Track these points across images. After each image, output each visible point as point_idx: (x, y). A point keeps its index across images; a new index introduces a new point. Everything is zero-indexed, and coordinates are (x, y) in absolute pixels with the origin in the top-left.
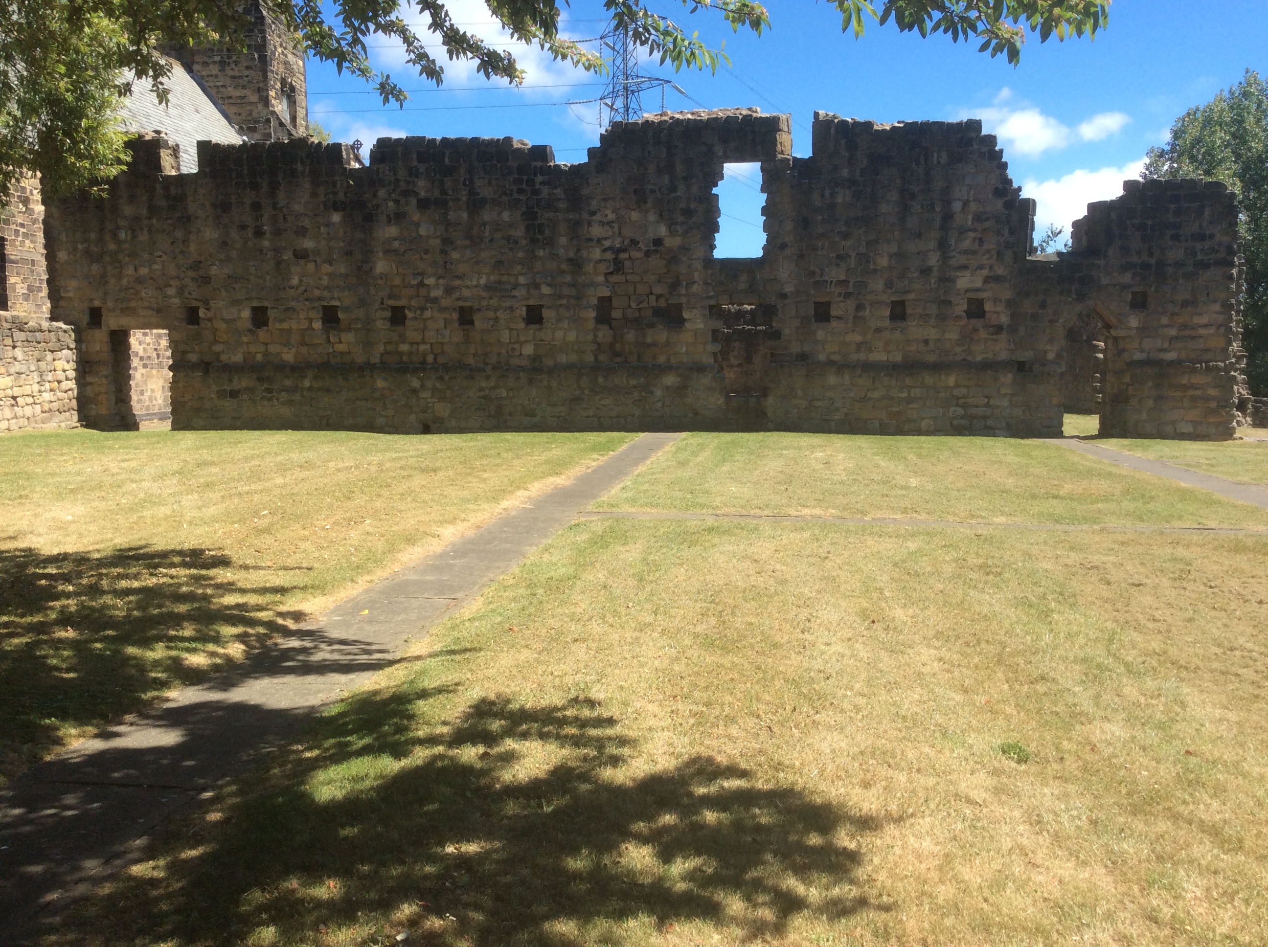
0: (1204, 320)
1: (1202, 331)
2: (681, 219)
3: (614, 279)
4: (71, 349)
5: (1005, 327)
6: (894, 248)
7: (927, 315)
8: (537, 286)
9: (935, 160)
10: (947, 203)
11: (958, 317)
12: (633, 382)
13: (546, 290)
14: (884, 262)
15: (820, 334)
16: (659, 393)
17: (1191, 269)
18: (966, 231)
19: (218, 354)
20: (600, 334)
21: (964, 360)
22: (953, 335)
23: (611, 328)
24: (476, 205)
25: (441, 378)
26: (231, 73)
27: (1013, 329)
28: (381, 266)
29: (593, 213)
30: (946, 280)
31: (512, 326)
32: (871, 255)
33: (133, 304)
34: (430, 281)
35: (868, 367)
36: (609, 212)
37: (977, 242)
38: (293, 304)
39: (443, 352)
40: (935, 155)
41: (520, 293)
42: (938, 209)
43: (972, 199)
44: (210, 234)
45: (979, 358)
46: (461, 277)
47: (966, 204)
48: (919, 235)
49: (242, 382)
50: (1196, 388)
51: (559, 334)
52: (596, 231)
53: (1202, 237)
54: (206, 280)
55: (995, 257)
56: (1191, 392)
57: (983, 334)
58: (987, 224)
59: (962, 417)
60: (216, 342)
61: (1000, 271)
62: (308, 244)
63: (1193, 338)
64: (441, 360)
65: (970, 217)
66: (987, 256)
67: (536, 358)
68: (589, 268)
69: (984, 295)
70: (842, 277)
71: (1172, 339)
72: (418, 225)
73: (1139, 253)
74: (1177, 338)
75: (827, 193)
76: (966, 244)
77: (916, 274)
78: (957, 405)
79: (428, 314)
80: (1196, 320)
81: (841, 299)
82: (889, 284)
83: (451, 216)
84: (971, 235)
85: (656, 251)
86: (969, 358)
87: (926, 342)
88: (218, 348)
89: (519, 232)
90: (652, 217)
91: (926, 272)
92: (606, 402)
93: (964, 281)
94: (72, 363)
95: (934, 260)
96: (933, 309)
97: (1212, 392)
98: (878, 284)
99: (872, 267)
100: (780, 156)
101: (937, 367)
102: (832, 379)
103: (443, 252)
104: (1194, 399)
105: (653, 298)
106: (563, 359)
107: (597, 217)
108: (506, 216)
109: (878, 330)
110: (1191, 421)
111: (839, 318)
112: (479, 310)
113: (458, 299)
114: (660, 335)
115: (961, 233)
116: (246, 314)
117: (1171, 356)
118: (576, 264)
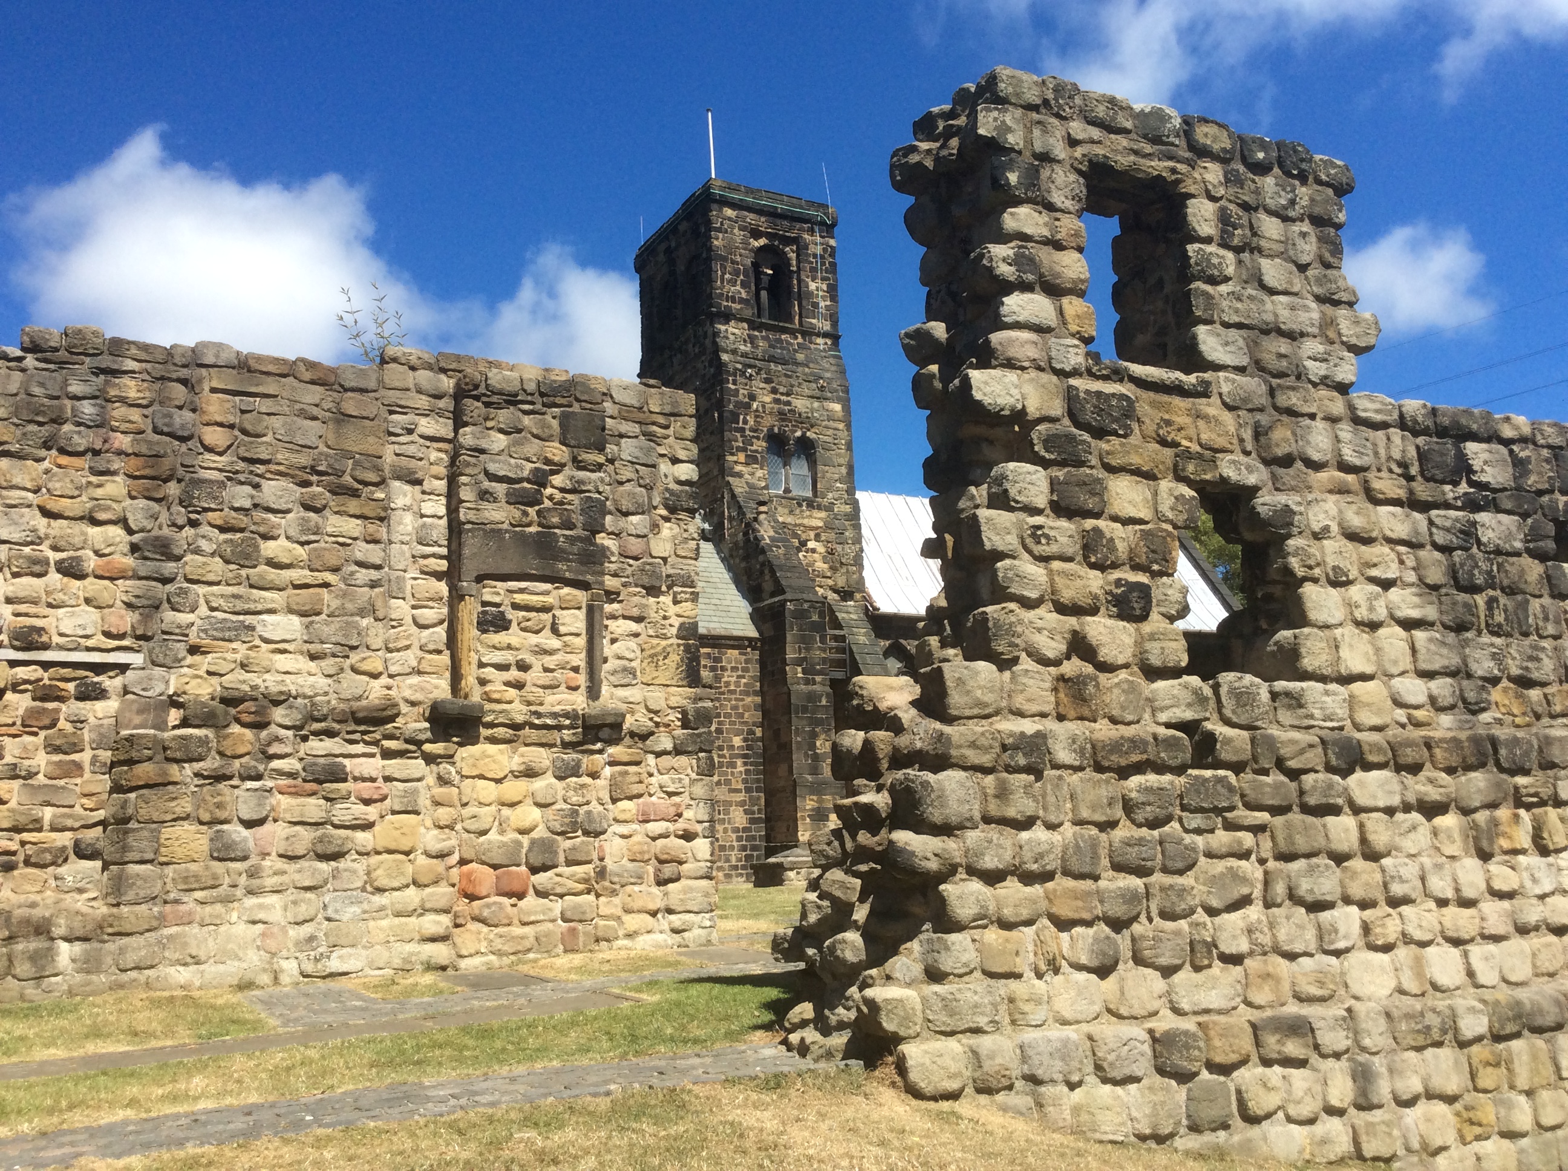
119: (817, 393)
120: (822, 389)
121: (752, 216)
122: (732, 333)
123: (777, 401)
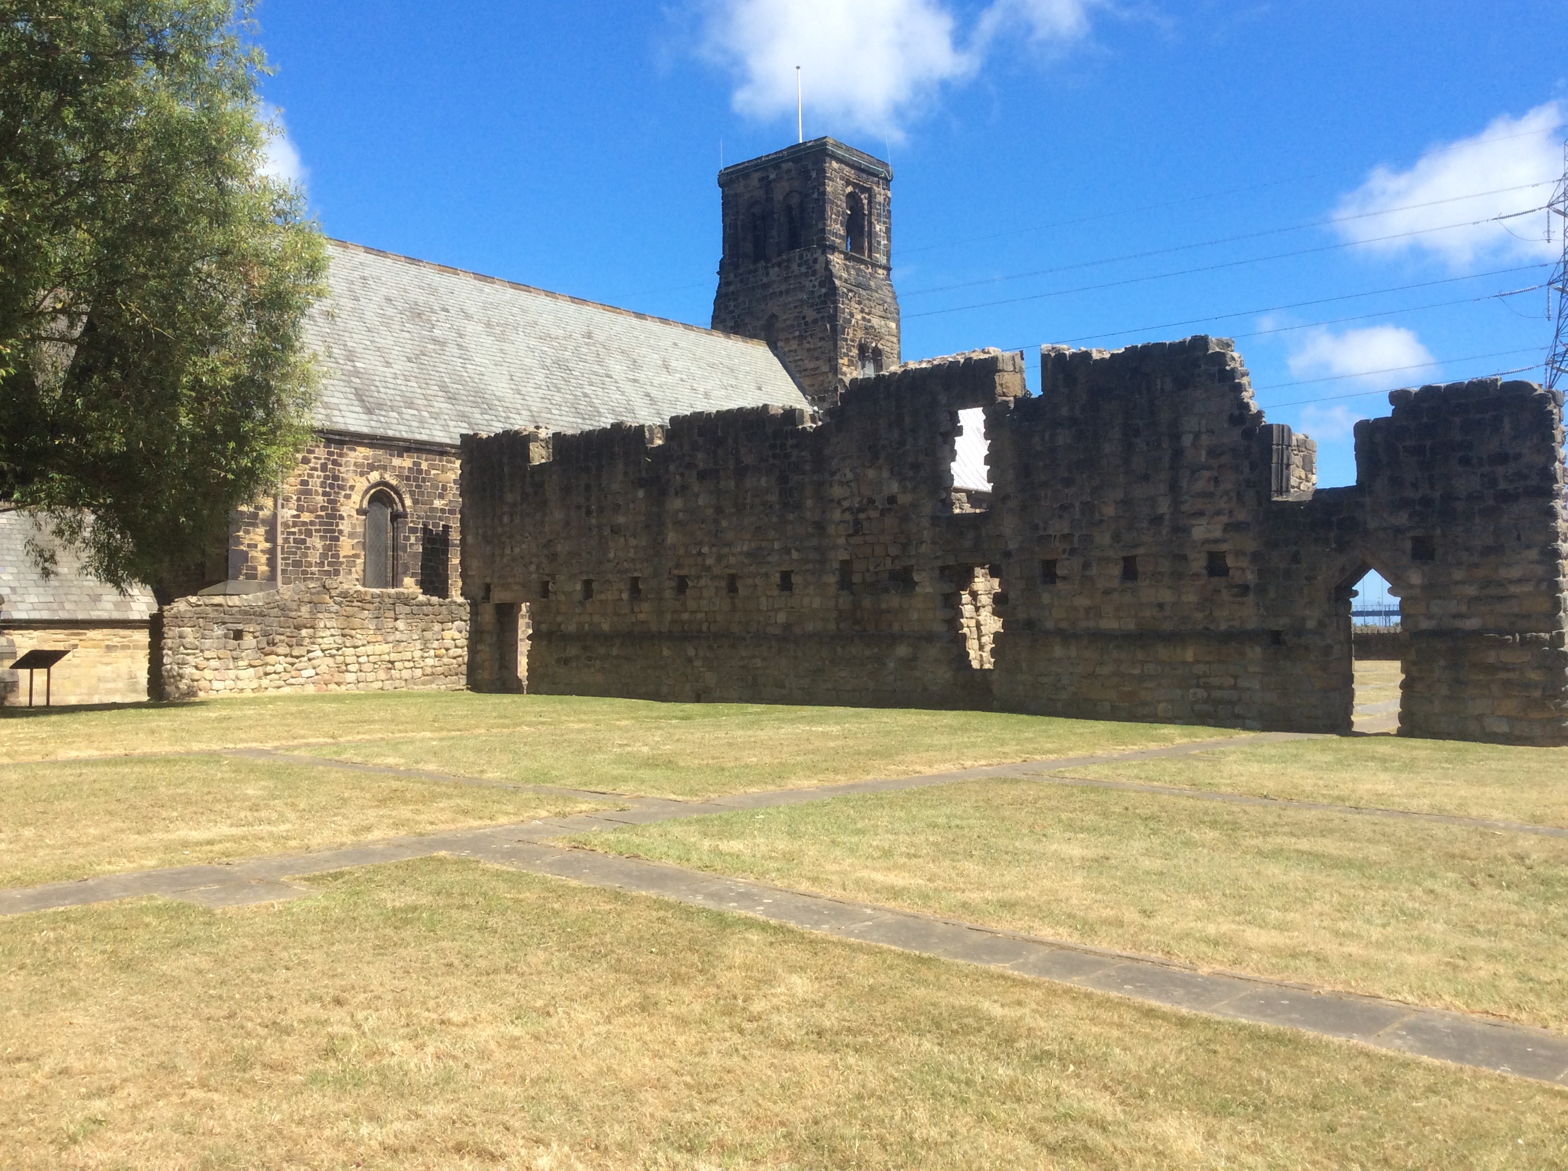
0: (1516, 573)
1: (1513, 589)
2: (911, 474)
3: (854, 540)
4: (465, 621)
5: (1252, 586)
6: (1120, 494)
7: (1160, 573)
8: (789, 552)
9: (1159, 387)
10: (1176, 437)
11: (1196, 575)
12: (868, 653)
13: (795, 555)
14: (1109, 511)
15: (1046, 599)
16: (891, 665)
17: (1491, 502)
18: (1199, 470)
19: (560, 624)
20: (841, 600)
21: (1206, 629)
22: (1191, 597)
23: (852, 593)
24: (741, 472)
25: (710, 647)
26: (807, 346)
27: (1261, 590)
28: (671, 537)
29: (833, 474)
30: (1180, 531)
31: (769, 593)
32: (1096, 502)
33: (510, 580)
34: (705, 550)
35: (1098, 637)
36: (847, 471)
37: (1212, 483)
38: (610, 576)
39: (715, 621)
40: (1159, 382)
41: (774, 558)
42: (1165, 445)
43: (1203, 430)
44: (559, 515)
45: (1223, 627)
46: (729, 545)
47: (1197, 436)
48: (1146, 478)
49: (573, 651)
50: (1508, 670)
51: (806, 600)
52: (837, 491)
53: (1503, 458)
54: (553, 557)
55: (1235, 499)
56: (1503, 675)
57: (1226, 595)
58: (1225, 459)
59: (1205, 702)
60: (558, 613)
61: (1242, 516)
62: (621, 520)
63: (1501, 599)
64: (713, 629)
65: (1204, 453)
66: (1225, 498)
67: (787, 627)
68: (831, 530)
69: (1224, 547)
70: (1066, 531)
71: (1473, 600)
72: (697, 496)
73: (1415, 486)
74: (1477, 599)
75: (1047, 436)
76: (1200, 485)
77: (1145, 525)
78: (1198, 686)
79: (702, 582)
80: (1503, 573)
81: (1065, 556)
82: (1116, 537)
83: (723, 484)
84: (1206, 474)
85: (890, 510)
86: (1212, 627)
87: (1161, 606)
88: (559, 619)
89: (773, 498)
90: (885, 474)
91: (1156, 520)
92: (843, 674)
93: (1199, 532)
94: (464, 632)
95: (1164, 507)
96: (1165, 566)
97: (1535, 676)
98: (1103, 538)
99: (1097, 517)
100: (1000, 399)
101: (1174, 638)
102: (1058, 651)
103: (716, 522)
104: (1507, 684)
105: (889, 561)
106: (810, 627)
107: (837, 477)
108: (763, 481)
109: (1107, 592)
110: (1508, 717)
111: (1064, 578)
112: (740, 577)
113: (726, 567)
114: (893, 600)
115: (1193, 472)
116: (579, 587)
117: (1472, 623)
118: (820, 527)
119: (883, 314)
120: (885, 311)
121: (847, 169)
122: (836, 260)
123: (864, 319)
